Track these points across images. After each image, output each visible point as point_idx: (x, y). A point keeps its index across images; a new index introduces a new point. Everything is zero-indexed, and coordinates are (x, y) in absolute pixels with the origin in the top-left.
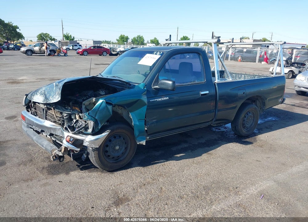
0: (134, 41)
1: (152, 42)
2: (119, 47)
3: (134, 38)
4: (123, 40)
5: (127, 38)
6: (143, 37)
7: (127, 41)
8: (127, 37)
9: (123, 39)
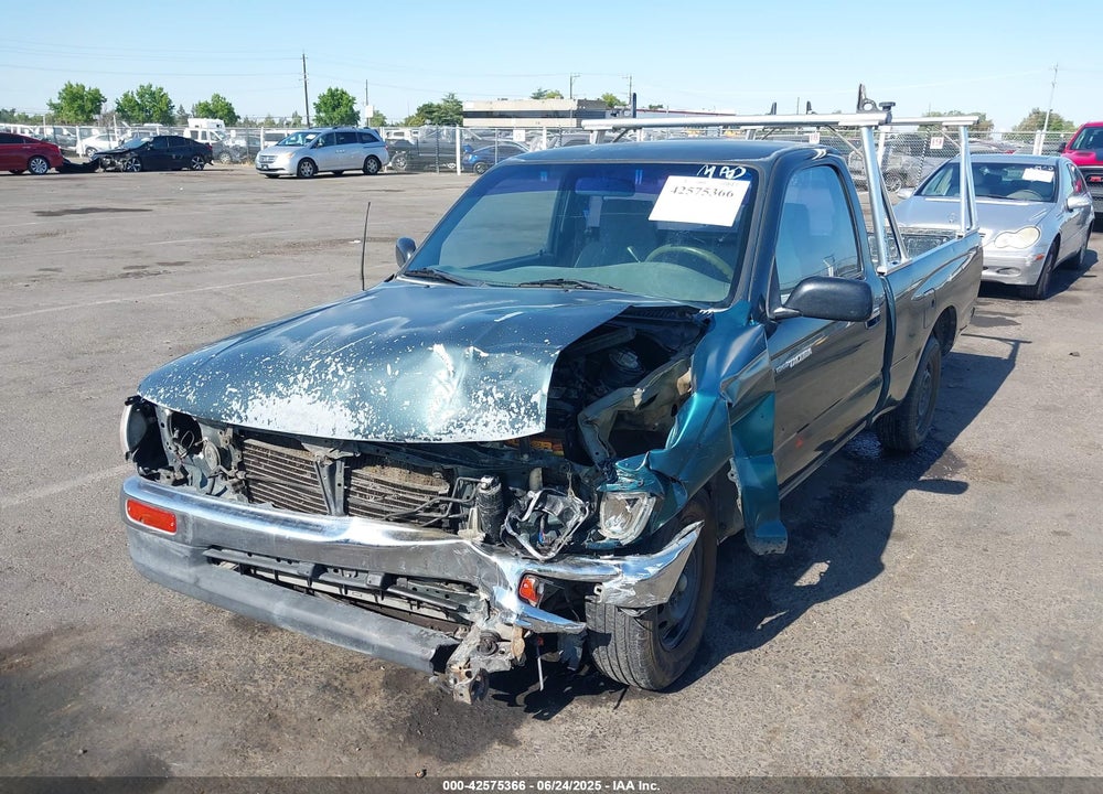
0: (130, 111)
1: (207, 111)
2: (83, 137)
3: (126, 95)
4: (82, 105)
5: (97, 100)
6: (165, 91)
7: (97, 110)
8: (97, 91)
9: (80, 102)
